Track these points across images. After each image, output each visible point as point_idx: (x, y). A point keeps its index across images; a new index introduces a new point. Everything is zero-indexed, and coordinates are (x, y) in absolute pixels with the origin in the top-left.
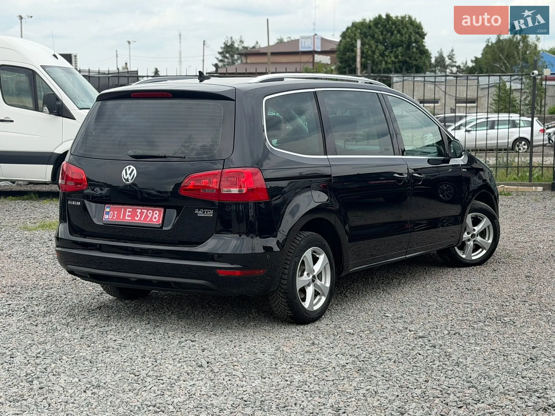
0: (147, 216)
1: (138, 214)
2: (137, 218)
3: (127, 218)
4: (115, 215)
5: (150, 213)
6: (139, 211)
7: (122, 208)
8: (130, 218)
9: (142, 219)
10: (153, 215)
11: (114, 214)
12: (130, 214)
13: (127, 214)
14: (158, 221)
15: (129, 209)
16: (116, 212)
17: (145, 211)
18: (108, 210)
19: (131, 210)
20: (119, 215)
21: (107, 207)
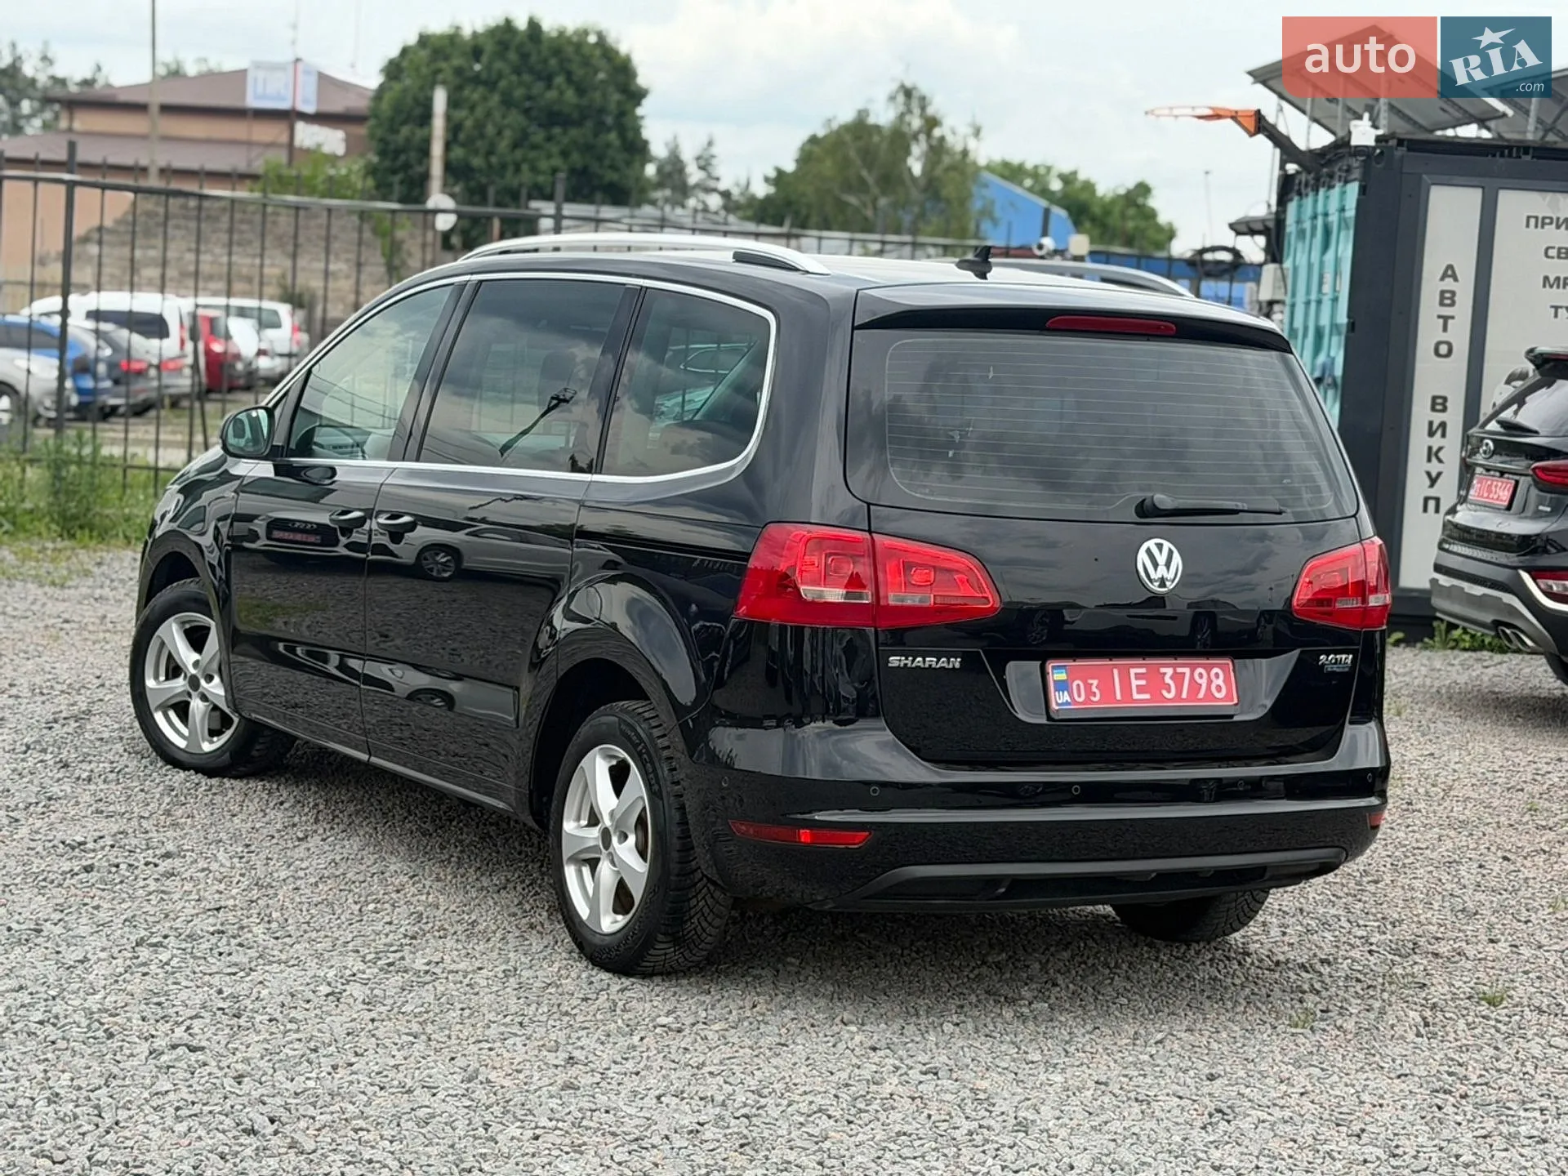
0: (1195, 687)
1: (1168, 680)
2: (1169, 691)
3: (1136, 696)
4: (1094, 689)
5: (1201, 675)
6: (1169, 671)
7: (1115, 668)
8: (1147, 696)
9: (1184, 695)
10: (1210, 682)
11: (1088, 687)
12: (1143, 682)
13: (1135, 683)
14: (1228, 697)
15: (1137, 670)
16: (1095, 682)
17: (1187, 671)
18: (1061, 676)
19: (1143, 670)
20: (1107, 689)
21: (1053, 667)
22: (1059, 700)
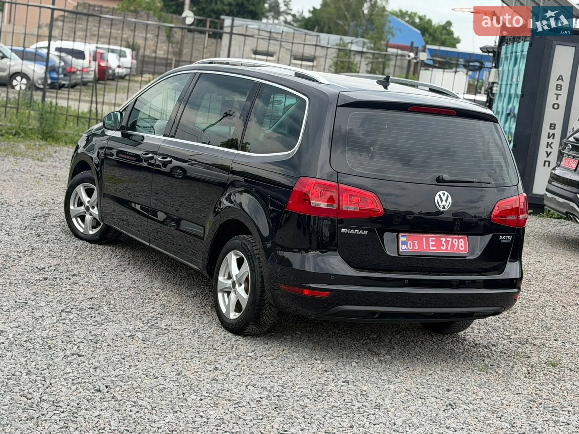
0: (453, 245)
1: (443, 243)
2: (443, 247)
3: (431, 248)
4: (416, 245)
5: (455, 242)
6: (444, 239)
7: (424, 237)
8: (435, 248)
9: (449, 248)
10: (459, 244)
11: (414, 244)
12: (434, 243)
13: (431, 243)
14: (465, 250)
15: (432, 239)
16: (416, 242)
17: (450, 239)
19: (434, 239)
20: (420, 245)
21: (402, 236)
22: (403, 248)
